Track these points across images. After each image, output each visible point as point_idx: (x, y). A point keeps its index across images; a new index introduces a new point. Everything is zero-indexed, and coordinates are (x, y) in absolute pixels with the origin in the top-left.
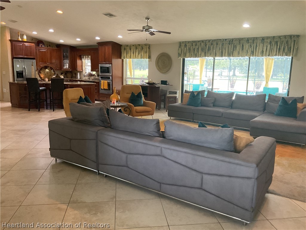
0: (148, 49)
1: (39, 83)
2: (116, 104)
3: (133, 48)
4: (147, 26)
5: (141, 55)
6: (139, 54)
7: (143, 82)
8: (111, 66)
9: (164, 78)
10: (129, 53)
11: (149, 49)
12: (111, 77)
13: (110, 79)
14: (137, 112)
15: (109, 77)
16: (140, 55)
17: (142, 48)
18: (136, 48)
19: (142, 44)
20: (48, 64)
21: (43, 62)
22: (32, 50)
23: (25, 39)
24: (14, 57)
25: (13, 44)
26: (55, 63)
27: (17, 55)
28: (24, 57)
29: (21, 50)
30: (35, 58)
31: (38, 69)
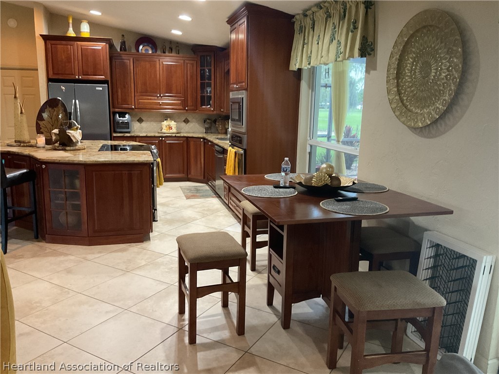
3: (320, 16)
13: (242, 145)
16: (334, 44)
17: (345, 9)
18: (328, 16)
20: (158, 95)
21: (146, 91)
22: (101, 60)
23: (84, 32)
24: (50, 77)
25: (48, 47)
26: (180, 94)
27: (59, 74)
28: (77, 77)
29: (69, 60)
30: (108, 81)
31: (133, 109)
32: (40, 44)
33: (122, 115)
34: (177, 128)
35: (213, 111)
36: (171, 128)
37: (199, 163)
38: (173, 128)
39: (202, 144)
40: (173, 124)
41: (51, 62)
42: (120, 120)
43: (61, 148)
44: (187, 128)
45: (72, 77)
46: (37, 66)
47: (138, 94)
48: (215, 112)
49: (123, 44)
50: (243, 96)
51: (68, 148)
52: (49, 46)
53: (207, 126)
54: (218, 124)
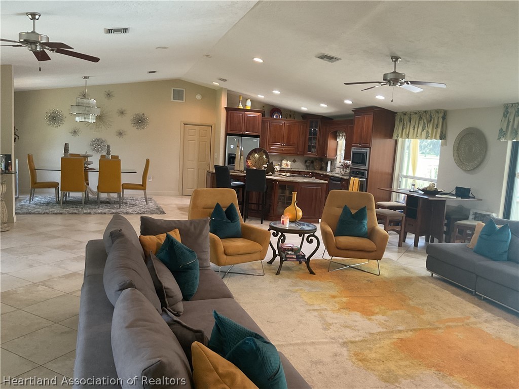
0: (441, 119)
1: (231, 173)
2: (287, 226)
3: (415, 117)
4: (395, 72)
5: (428, 132)
6: (423, 130)
7: (413, 187)
8: (368, 151)
9: (465, 182)
10: (406, 128)
11: (443, 120)
12: (367, 172)
13: (363, 177)
14: (338, 248)
15: (363, 171)
16: (425, 132)
17: (431, 118)
18: (420, 118)
19: (430, 111)
20: (282, 144)
21: (275, 142)
22: (257, 123)
23: (248, 106)
24: (228, 132)
26: (295, 144)
27: (233, 131)
28: (243, 133)
29: (239, 123)
30: (260, 136)
32: (223, 112)
35: (316, 155)
38: (289, 166)
40: (289, 163)
41: (229, 123)
44: (295, 165)
45: (240, 133)
47: (270, 143)
52: (229, 114)
53: (308, 165)
54: (315, 164)
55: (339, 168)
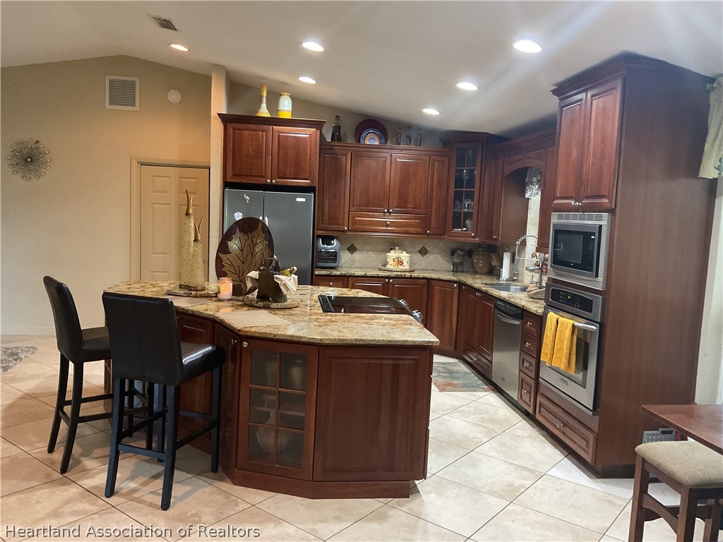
8: (604, 223)
13: (588, 315)
20: (386, 211)
21: (367, 204)
22: (306, 155)
23: (285, 110)
24: (228, 180)
25: (229, 133)
26: (420, 208)
27: (241, 175)
28: (269, 181)
29: (258, 154)
30: (315, 187)
31: (344, 231)
32: (217, 128)
33: (327, 240)
34: (411, 263)
35: (474, 237)
36: (401, 263)
37: (447, 322)
38: (405, 263)
39: (456, 291)
40: (405, 256)
41: (231, 156)
42: (324, 248)
43: (261, 304)
44: (424, 262)
45: (261, 181)
46: (210, 163)
47: (354, 209)
48: (477, 239)
49: (337, 129)
50: (600, 223)
51: (274, 305)
52: (231, 132)
53: (458, 261)
54: (475, 259)
55: (531, 271)
